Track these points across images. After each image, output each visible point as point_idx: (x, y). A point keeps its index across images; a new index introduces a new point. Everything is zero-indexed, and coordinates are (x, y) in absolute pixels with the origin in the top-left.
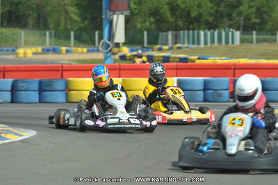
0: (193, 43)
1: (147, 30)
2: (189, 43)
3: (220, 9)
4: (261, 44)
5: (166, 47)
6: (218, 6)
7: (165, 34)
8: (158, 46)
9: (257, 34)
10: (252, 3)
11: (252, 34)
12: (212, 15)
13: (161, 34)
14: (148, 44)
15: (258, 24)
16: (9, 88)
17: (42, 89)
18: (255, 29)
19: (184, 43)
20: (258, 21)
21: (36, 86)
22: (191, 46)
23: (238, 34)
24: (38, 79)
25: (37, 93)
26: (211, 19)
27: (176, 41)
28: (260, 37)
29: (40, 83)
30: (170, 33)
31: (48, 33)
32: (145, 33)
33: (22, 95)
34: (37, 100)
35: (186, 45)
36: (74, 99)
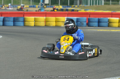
0: (87, 5)
2: (85, 4)
5: (76, 6)
8: (73, 6)
11: (110, 1)
13: (75, 1)
14: (70, 5)
16: (2, 20)
17: (15, 21)
19: (83, 5)
21: (12, 20)
22: (86, 6)
24: (13, 17)
25: (13, 22)
29: (14, 18)
34: (13, 25)
35: (84, 5)
36: (27, 25)
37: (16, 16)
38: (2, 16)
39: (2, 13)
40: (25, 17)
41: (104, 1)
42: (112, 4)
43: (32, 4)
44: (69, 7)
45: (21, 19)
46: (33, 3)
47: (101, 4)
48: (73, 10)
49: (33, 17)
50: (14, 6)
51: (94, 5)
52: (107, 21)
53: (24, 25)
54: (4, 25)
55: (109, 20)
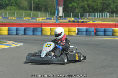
0: (94, 17)
1: (80, 13)
2: (93, 17)
3: (104, 6)
4: (116, 17)
5: (86, 18)
6: (103, 5)
7: (85, 14)
8: (83, 18)
9: (115, 14)
10: (114, 4)
11: (114, 14)
12: (101, 8)
13: (84, 14)
14: (80, 17)
15: (116, 11)
16: (23, 30)
17: (34, 30)
18: (115, 13)
19: (91, 17)
20: (116, 10)
21: (32, 30)
22: (94, 18)
23: (108, 14)
24: (32, 28)
25: (32, 32)
26: (101, 9)
27: (89, 16)
28: (117, 15)
29: (33, 29)
30: (87, 14)
31: (48, 13)
32: (79, 14)
33: (27, 32)
34: (32, 34)
35: (92, 18)
36: (44, 34)
37: (35, 27)
38: (23, 27)
39: (23, 24)
40: (43, 27)
41: (109, 14)
42: (116, 16)
43: (49, 17)
44: (80, 19)
45: (40, 29)
46: (50, 15)
47: (106, 17)
48: (83, 22)
49: (50, 28)
50: (34, 18)
51: (101, 17)
52: (112, 30)
53: (42, 35)
54: (24, 34)
55: (113, 30)
